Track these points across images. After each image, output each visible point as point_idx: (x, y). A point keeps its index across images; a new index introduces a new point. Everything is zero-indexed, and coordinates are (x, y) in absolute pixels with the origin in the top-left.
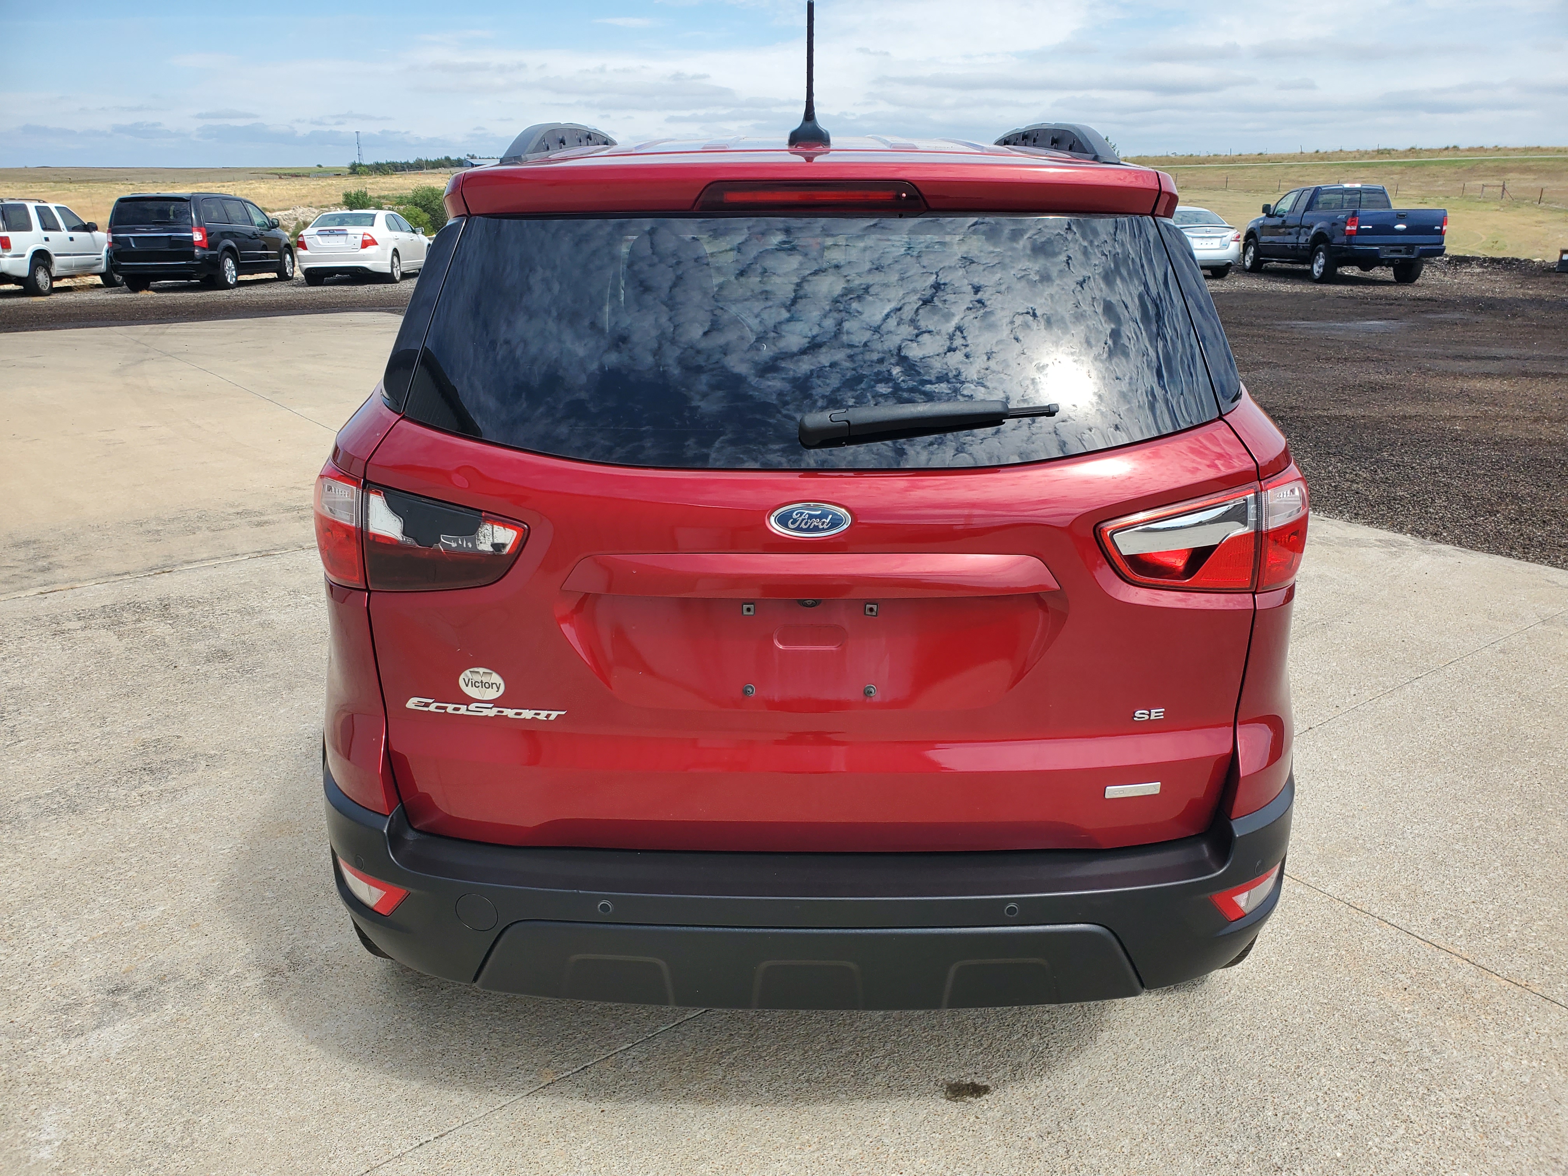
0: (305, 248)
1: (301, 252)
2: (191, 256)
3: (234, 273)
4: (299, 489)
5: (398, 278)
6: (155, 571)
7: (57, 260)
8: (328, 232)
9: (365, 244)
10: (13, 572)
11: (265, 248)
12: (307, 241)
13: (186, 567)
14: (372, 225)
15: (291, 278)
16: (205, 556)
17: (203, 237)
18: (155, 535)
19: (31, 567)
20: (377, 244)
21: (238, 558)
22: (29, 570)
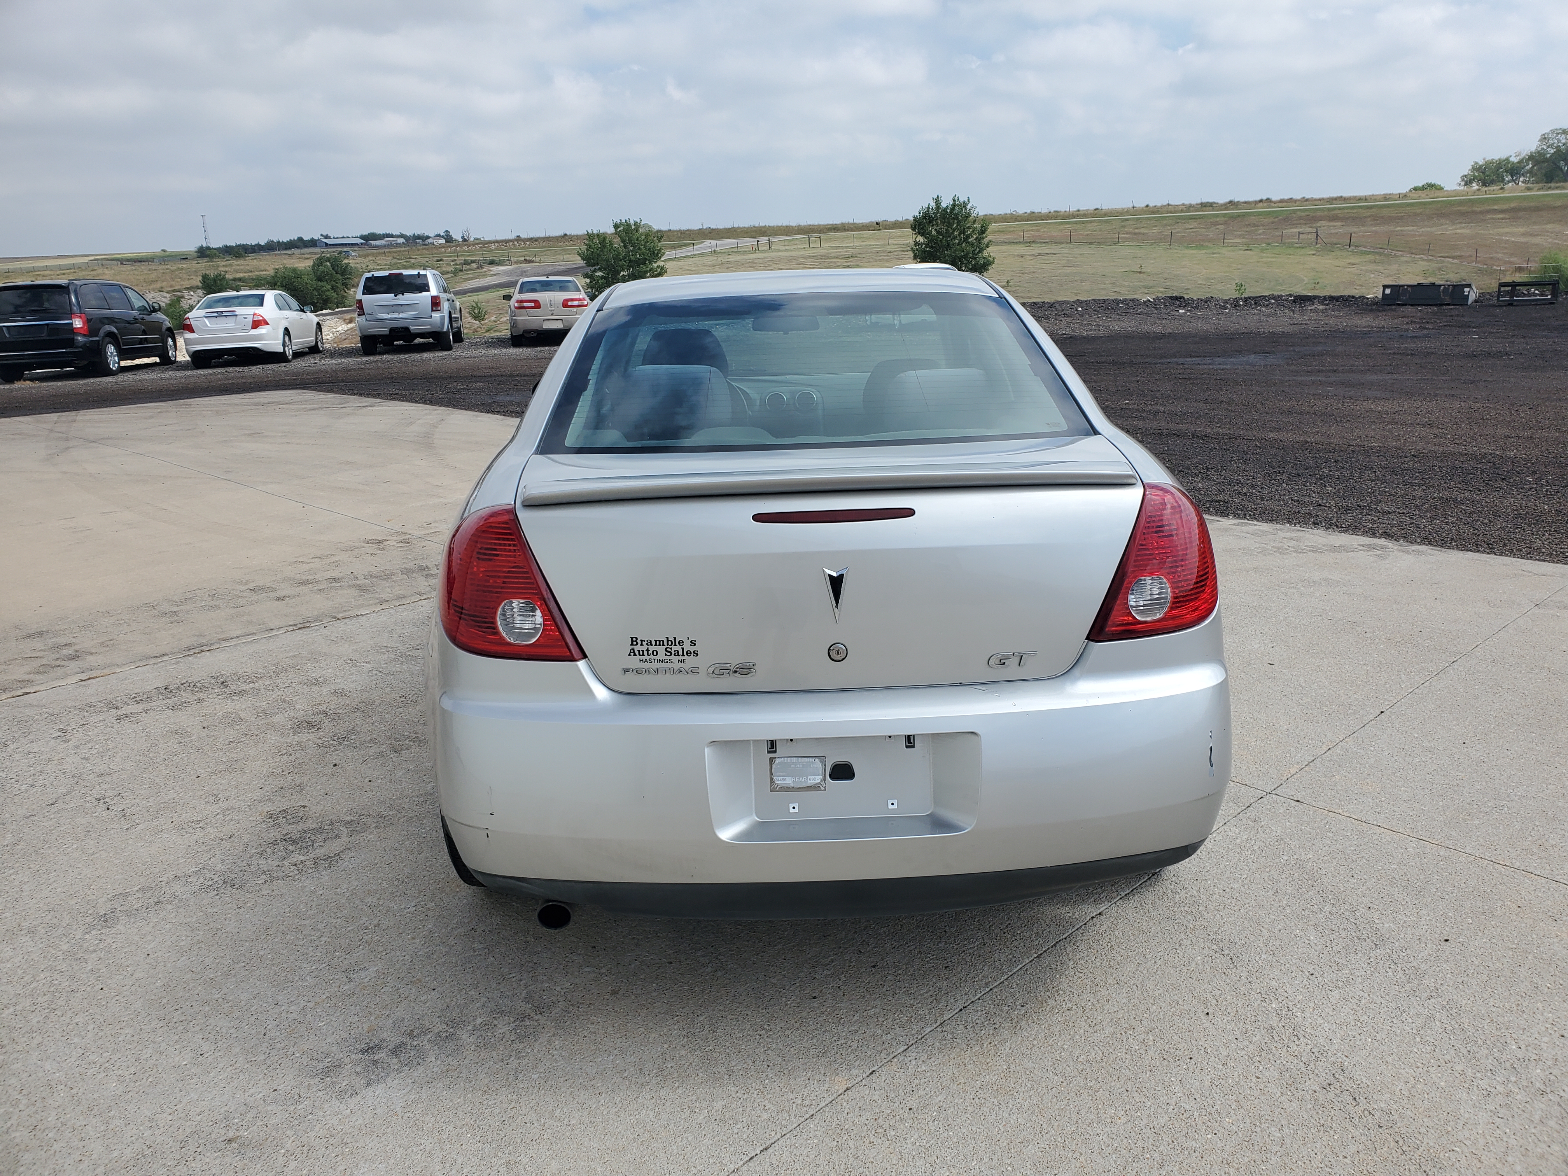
0: (192, 331)
1: (186, 335)
2: (71, 343)
3: (116, 358)
4: (303, 562)
5: (290, 357)
6: (194, 651)
8: (216, 314)
9: (256, 324)
10: (39, 662)
11: (146, 332)
12: (193, 323)
13: (224, 644)
14: (262, 306)
15: (175, 361)
16: (239, 633)
17: (84, 323)
18: (174, 617)
19: (58, 656)
20: (267, 324)
21: (274, 633)
22: (57, 659)
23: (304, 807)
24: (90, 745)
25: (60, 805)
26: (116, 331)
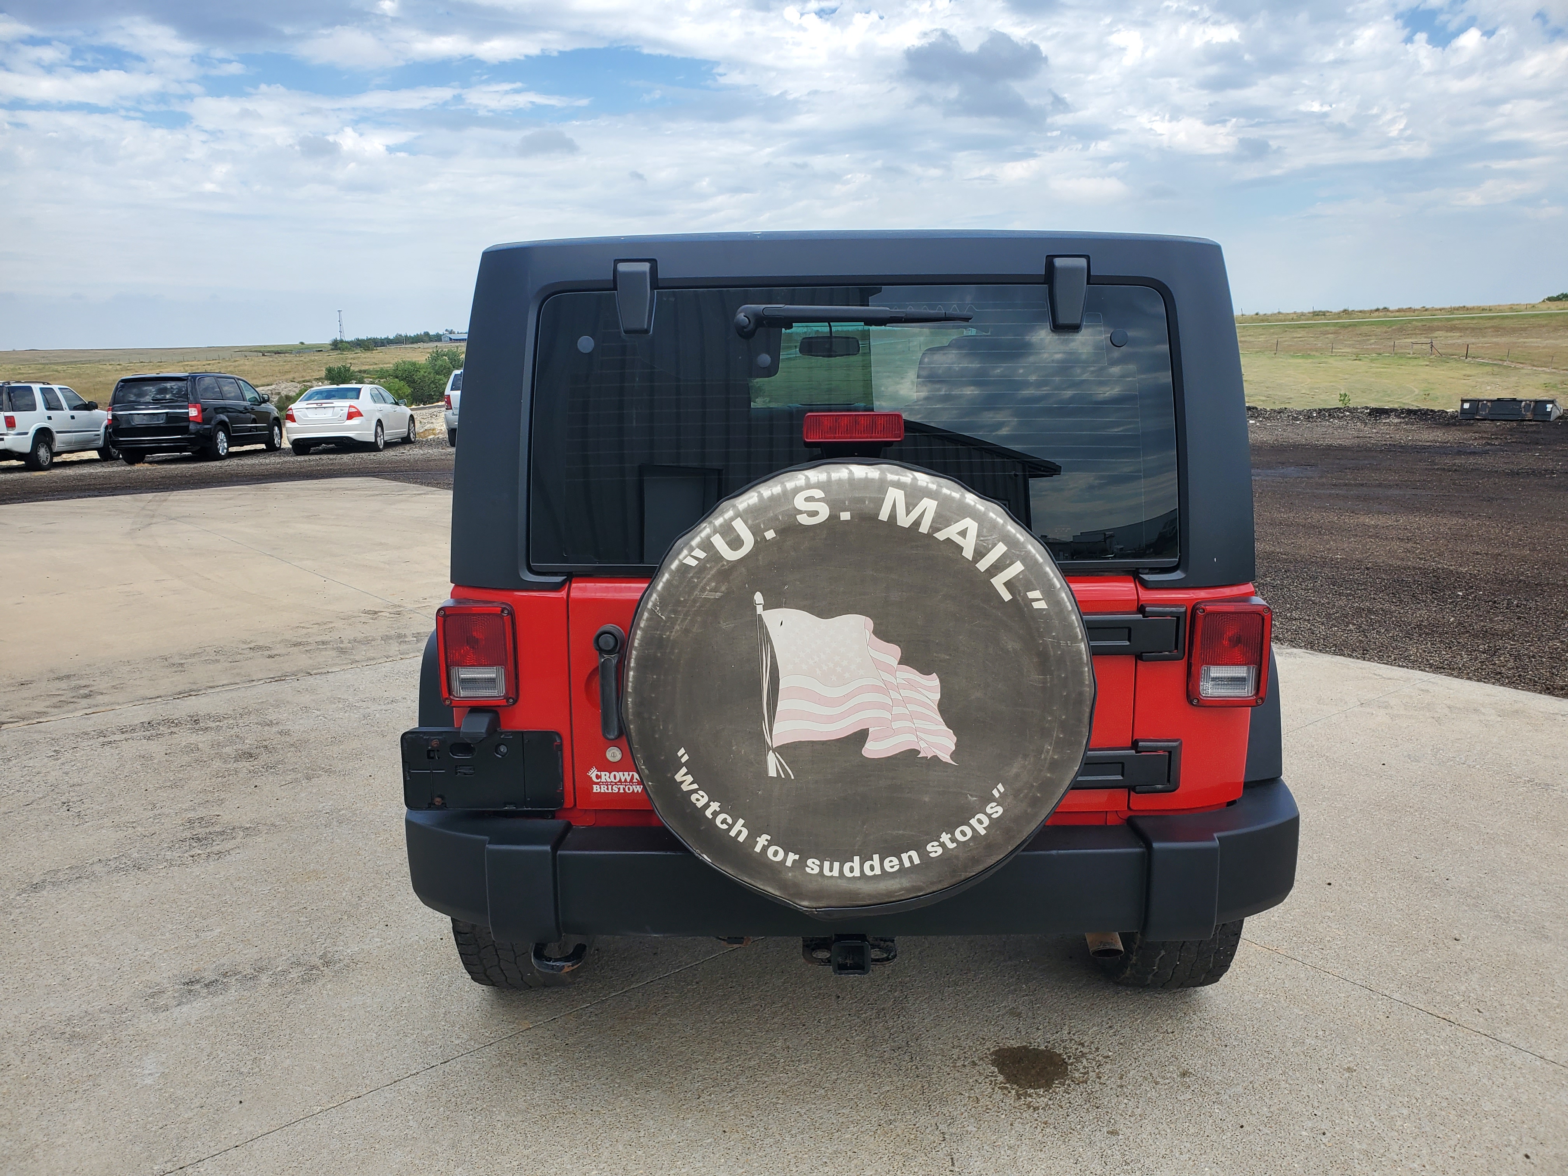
0: (294, 421)
1: (289, 424)
2: (185, 430)
3: (226, 444)
4: (303, 627)
5: (381, 447)
6: (183, 695)
7: (58, 437)
8: (315, 406)
9: (350, 416)
10: (59, 699)
11: (254, 421)
12: (296, 414)
13: (209, 691)
14: (358, 398)
15: (279, 448)
16: (225, 682)
17: (199, 412)
18: (180, 667)
19: (74, 694)
20: (362, 416)
21: (254, 683)
22: (74, 697)
23: (218, 816)
24: (73, 763)
25: (34, 805)
26: (227, 420)
